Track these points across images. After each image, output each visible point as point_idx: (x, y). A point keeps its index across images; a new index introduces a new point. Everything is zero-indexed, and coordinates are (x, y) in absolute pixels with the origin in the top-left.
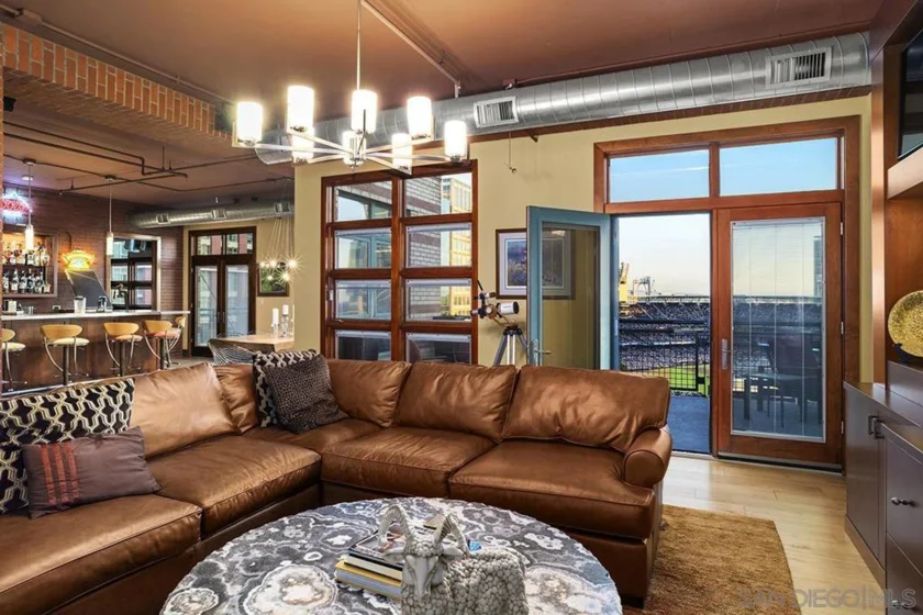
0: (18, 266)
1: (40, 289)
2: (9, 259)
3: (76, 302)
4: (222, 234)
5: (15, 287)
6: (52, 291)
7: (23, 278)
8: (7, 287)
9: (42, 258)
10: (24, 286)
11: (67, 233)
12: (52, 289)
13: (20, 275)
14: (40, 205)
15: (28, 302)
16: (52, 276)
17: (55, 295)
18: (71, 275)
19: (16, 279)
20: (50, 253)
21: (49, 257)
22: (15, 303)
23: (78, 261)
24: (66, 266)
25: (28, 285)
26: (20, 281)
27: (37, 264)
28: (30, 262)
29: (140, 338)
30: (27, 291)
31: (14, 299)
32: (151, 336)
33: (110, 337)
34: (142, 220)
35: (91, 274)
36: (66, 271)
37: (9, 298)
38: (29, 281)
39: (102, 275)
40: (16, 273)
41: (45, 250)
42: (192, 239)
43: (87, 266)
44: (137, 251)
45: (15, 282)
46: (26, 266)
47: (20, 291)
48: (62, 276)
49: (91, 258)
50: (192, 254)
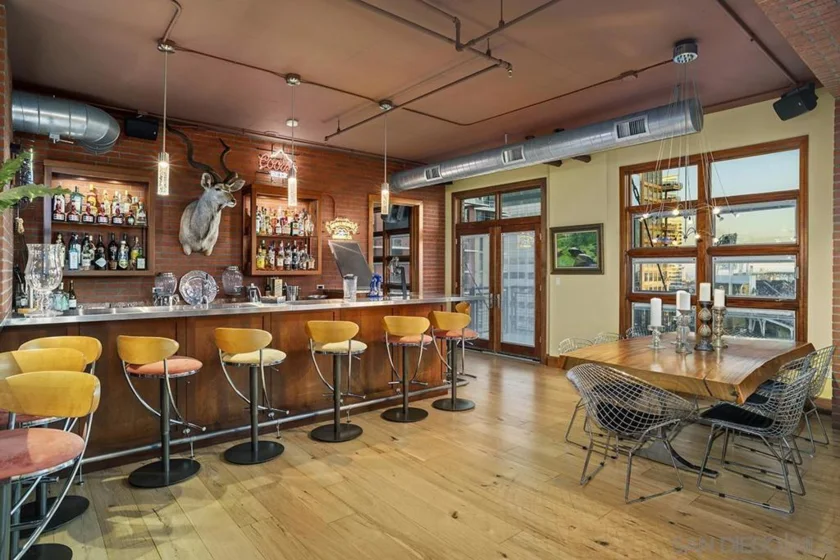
0: (283, 237)
1: (305, 265)
2: (275, 228)
3: (345, 282)
4: (495, 194)
5: (280, 262)
6: (316, 268)
7: (289, 251)
8: (273, 262)
9: (305, 227)
10: (289, 261)
11: (331, 197)
12: (316, 264)
13: (286, 248)
14: (304, 164)
15: (293, 280)
16: (317, 249)
17: (319, 272)
18: (335, 248)
19: (282, 252)
20: (314, 221)
21: (313, 225)
22: (281, 281)
23: (342, 231)
24: (330, 236)
25: (294, 261)
26: (286, 255)
27: (302, 235)
28: (295, 232)
29: (429, 339)
30: (293, 267)
31: (280, 277)
32: (440, 335)
33: (391, 337)
34: (406, 178)
35: (354, 246)
36: (330, 244)
37: (275, 276)
38: (294, 255)
39: (365, 249)
40: (282, 245)
41: (309, 217)
42: (456, 202)
43: (350, 237)
44: (393, 221)
45: (281, 256)
46: (293, 237)
47: (285, 266)
48: (326, 249)
49: (354, 227)
50: (456, 222)
